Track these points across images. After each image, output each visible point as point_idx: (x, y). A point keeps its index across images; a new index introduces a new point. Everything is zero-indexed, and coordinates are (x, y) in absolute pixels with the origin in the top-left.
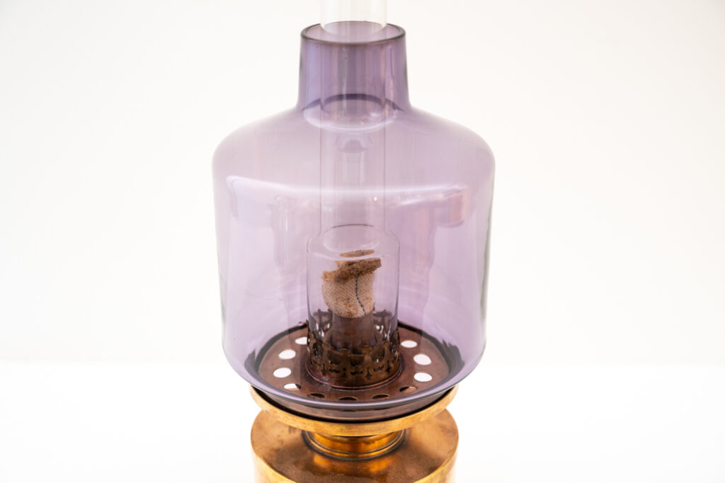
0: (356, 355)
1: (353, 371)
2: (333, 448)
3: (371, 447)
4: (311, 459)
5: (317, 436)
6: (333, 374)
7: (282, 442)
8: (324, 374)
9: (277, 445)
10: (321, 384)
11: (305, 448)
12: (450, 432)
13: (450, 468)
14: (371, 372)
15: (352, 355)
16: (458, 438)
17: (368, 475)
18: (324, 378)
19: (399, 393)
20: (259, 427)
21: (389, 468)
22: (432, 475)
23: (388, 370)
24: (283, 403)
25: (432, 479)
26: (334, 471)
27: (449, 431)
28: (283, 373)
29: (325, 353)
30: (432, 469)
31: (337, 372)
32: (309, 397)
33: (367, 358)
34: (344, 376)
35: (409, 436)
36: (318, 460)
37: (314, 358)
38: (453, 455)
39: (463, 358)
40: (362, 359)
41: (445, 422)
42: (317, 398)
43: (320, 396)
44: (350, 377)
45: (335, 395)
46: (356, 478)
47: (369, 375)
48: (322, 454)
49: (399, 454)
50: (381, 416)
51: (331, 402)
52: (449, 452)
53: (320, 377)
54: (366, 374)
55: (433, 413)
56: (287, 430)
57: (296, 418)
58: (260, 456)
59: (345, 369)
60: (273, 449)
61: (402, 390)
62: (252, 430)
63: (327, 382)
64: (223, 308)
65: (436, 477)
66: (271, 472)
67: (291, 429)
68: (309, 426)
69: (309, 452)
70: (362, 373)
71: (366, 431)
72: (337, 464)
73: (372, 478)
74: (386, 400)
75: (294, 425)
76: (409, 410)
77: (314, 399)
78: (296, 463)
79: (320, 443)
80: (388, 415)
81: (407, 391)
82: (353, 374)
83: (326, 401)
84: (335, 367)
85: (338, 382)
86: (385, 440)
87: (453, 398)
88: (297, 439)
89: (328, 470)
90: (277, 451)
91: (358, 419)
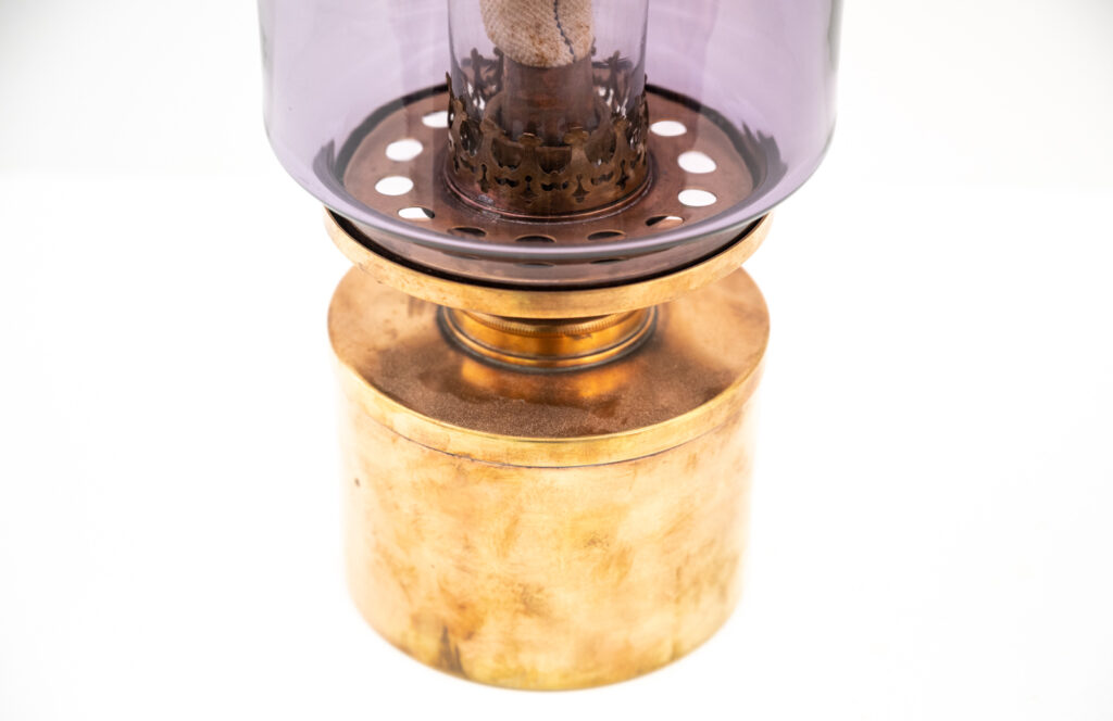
0: (553, 149)
1: (547, 183)
2: (502, 348)
3: (584, 345)
4: (457, 369)
5: (468, 323)
6: (504, 189)
7: (394, 333)
8: (484, 190)
9: (383, 341)
10: (479, 209)
11: (444, 347)
12: (753, 317)
13: (750, 390)
14: (587, 184)
15: (546, 148)
16: (768, 329)
17: (575, 403)
18: (484, 196)
19: (644, 229)
20: (344, 302)
21: (622, 388)
22: (712, 404)
23: (622, 182)
24: (398, 247)
25: (711, 412)
26: (504, 393)
27: (750, 316)
28: (396, 186)
29: (486, 144)
30: (711, 393)
31: (512, 184)
32: (451, 233)
33: (578, 154)
34: (528, 192)
35: (666, 323)
36: (472, 372)
37: (463, 154)
38: (756, 365)
39: (783, 157)
40: (567, 157)
41: (742, 298)
42: (468, 236)
43: (476, 233)
44: (541, 196)
45: (505, 231)
46: (550, 408)
47: (581, 192)
48: (480, 360)
49: (642, 360)
50: (606, 277)
51: (499, 244)
52: (751, 357)
53: (475, 196)
54: (574, 188)
55: (716, 274)
56: (404, 308)
57: (423, 278)
58: (347, 362)
59: (528, 179)
60: (374, 349)
61: (651, 222)
62: (331, 310)
63: (491, 205)
64: (266, 40)
65: (720, 407)
66: (371, 394)
67: (415, 305)
68: (452, 296)
69: (452, 354)
70: (565, 186)
71: (575, 307)
72: (512, 380)
73: (585, 409)
74: (616, 242)
75: (420, 295)
76: (665, 266)
77: (462, 239)
78: (424, 377)
79: (475, 334)
80: (621, 275)
81: (661, 224)
82: (545, 188)
83: (490, 243)
84: (507, 173)
85: (516, 205)
86: (613, 331)
87: (760, 243)
88: (425, 328)
89: (493, 391)
90: (384, 352)
91: (556, 282)
